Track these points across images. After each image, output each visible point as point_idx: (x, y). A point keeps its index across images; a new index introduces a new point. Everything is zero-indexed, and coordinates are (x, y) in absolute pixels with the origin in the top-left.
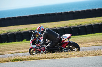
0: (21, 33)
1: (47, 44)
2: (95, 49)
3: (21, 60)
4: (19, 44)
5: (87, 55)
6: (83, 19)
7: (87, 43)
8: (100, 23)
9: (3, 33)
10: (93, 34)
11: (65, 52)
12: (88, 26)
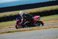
0: (12, 16)
2: (54, 24)
3: (12, 32)
4: (11, 23)
5: (49, 28)
6: (47, 7)
7: (50, 21)
8: (57, 9)
9: (2, 16)
10: (53, 16)
12: (50, 11)
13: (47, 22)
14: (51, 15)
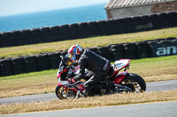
1: (87, 78)
5: (16, 111)
6: (8, 48)
8: (37, 55)
10: (25, 75)
11: (119, 92)
12: (16, 60)
13: (9, 94)
14: (19, 73)
